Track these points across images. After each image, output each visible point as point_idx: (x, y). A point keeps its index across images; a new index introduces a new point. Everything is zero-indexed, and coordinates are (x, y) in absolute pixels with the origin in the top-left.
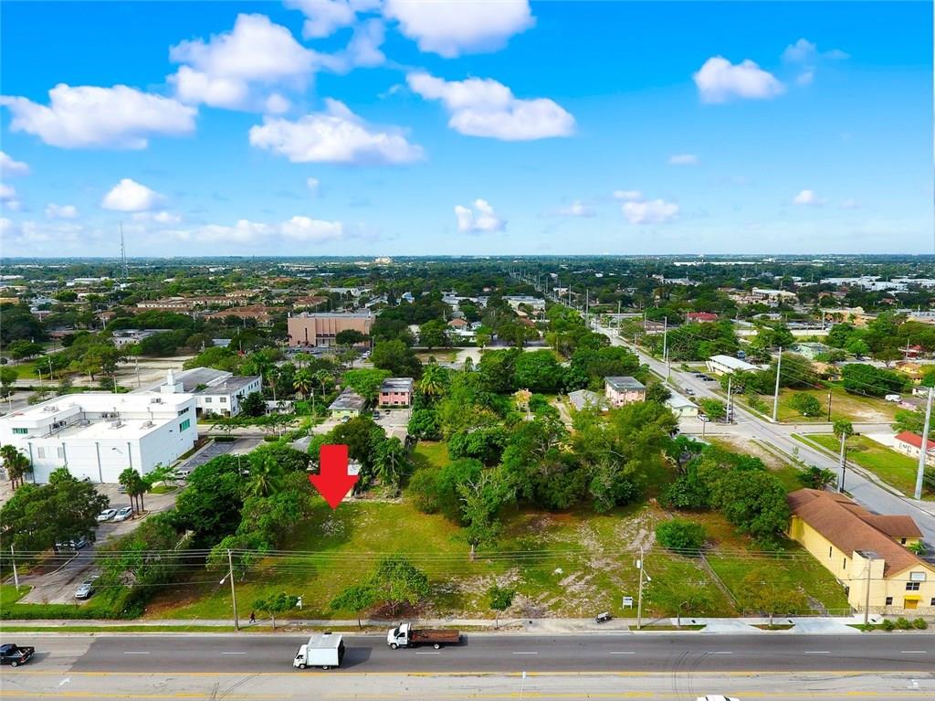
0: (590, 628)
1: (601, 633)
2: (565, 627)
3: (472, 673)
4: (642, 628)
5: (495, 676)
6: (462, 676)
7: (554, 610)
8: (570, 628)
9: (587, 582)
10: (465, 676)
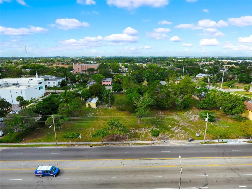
0: (186, 143)
1: (191, 145)
2: (177, 143)
3: (148, 159)
4: (205, 143)
5: (156, 159)
6: (144, 160)
7: (172, 138)
8: (179, 143)
9: (180, 129)
10: (145, 160)
